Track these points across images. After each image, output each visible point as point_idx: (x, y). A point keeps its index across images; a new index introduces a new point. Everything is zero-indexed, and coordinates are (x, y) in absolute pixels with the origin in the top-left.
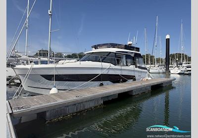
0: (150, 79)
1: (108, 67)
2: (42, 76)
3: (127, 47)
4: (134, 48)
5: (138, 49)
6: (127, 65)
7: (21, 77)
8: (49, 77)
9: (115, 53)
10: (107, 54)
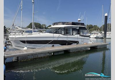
0: (91, 43)
1: (58, 36)
2: (21, 41)
3: (73, 24)
4: (79, 23)
5: (83, 24)
6: (73, 35)
7: (11, 41)
8: (24, 42)
9: (64, 28)
10: (58, 28)
